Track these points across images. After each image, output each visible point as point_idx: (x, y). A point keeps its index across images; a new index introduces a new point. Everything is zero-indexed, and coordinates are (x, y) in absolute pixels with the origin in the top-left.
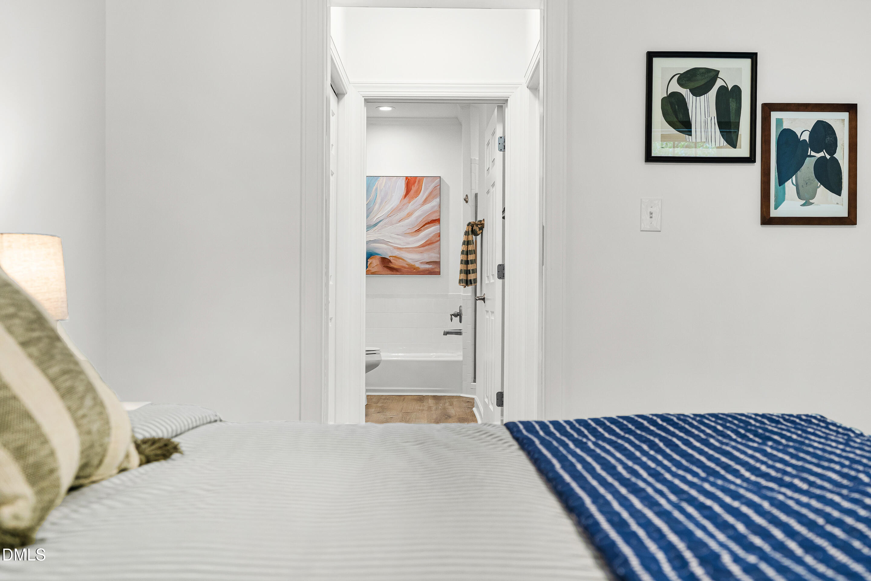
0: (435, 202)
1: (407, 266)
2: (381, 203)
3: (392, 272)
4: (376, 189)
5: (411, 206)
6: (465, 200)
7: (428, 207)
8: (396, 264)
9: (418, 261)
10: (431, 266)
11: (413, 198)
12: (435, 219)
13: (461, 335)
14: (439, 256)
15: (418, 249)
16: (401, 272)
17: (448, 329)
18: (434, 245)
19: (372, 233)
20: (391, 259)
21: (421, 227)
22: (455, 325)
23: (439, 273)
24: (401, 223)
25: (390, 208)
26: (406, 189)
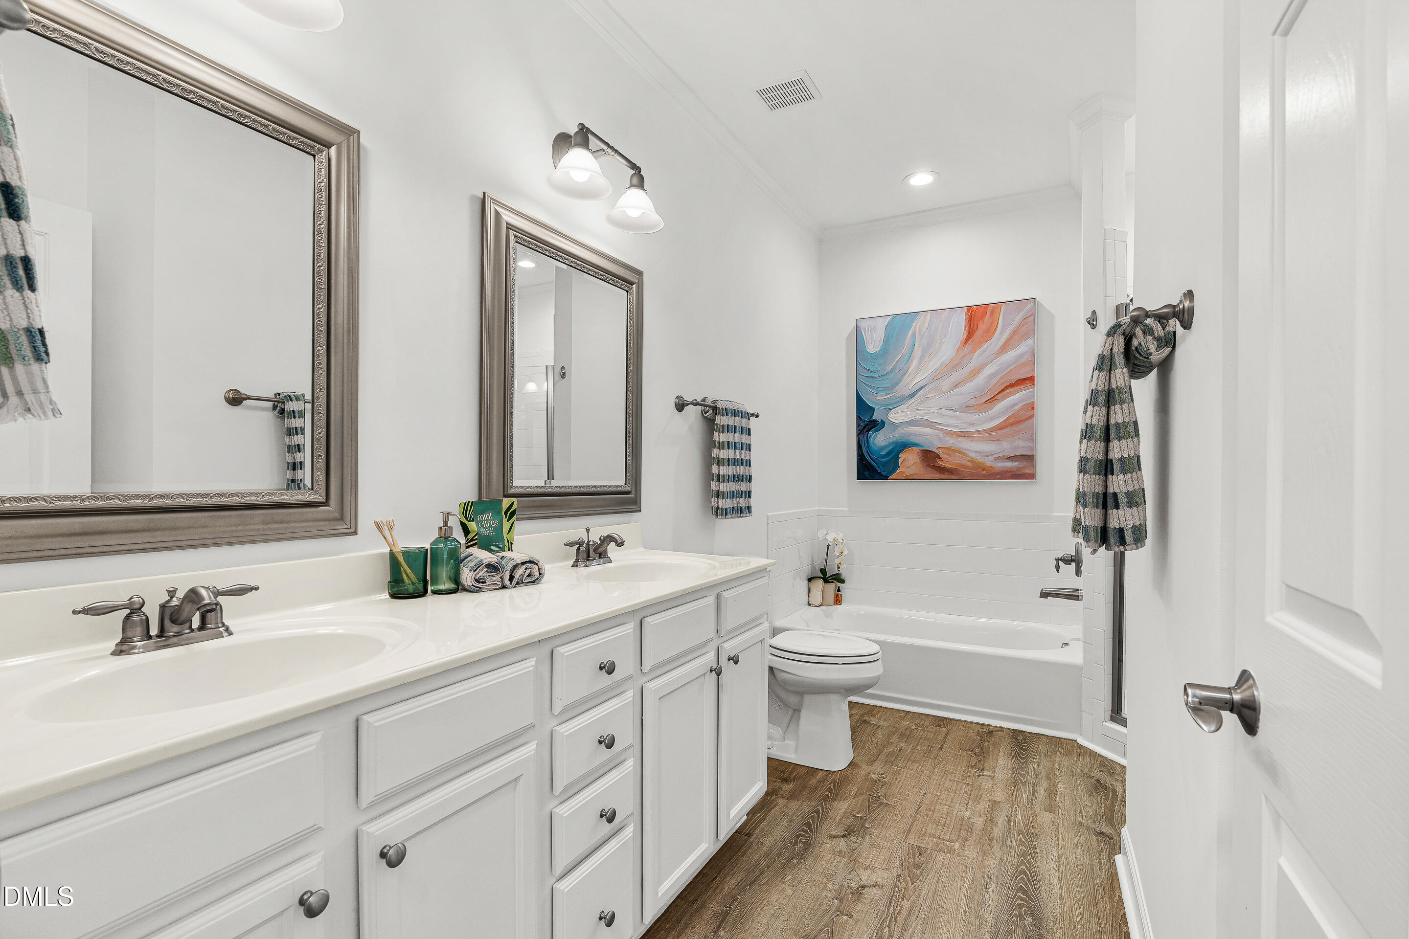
0: (1024, 347)
1: (970, 464)
2: (922, 357)
3: (942, 476)
4: (914, 335)
5: (977, 359)
6: (1089, 323)
7: (1010, 356)
8: (948, 461)
9: (991, 455)
10: (1017, 463)
11: (980, 343)
12: (1024, 377)
13: (1078, 600)
14: (1032, 445)
15: (991, 433)
16: (958, 474)
17: (1049, 586)
18: (1022, 426)
19: (907, 410)
20: (940, 452)
21: (997, 394)
22: (1067, 578)
23: (1032, 477)
24: (959, 390)
25: (938, 364)
26: (967, 328)
